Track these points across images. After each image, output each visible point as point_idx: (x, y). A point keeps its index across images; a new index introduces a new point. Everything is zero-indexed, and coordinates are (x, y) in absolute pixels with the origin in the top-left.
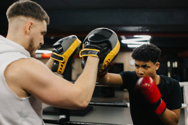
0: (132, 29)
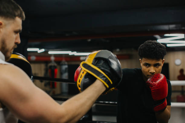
0: (166, 27)
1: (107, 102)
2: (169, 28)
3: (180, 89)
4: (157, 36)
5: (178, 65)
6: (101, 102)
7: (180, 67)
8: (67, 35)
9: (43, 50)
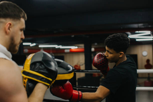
1: (89, 87)
2: (138, 26)
3: (147, 76)
4: (129, 33)
5: (145, 56)
6: (84, 87)
7: (147, 58)
8: (55, 32)
9: (34, 44)
